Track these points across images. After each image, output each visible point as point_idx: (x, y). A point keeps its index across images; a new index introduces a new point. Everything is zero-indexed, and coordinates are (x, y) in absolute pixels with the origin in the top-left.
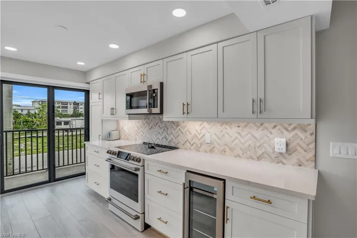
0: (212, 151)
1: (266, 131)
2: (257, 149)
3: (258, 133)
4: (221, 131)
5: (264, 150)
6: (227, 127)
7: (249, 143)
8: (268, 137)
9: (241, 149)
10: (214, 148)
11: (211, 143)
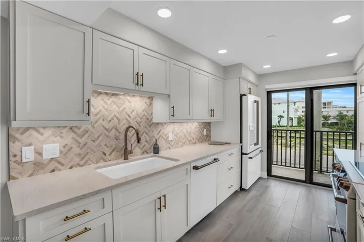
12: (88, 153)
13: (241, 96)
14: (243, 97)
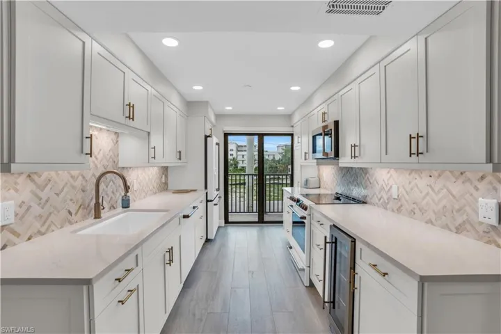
0: (399, 210)
1: (468, 184)
2: (455, 213)
3: (457, 188)
4: (410, 183)
5: (465, 217)
6: (417, 176)
7: (444, 202)
8: (471, 195)
9: (434, 211)
10: (401, 206)
11: (398, 199)
12: (50, 214)
13: (206, 137)
14: (208, 138)
